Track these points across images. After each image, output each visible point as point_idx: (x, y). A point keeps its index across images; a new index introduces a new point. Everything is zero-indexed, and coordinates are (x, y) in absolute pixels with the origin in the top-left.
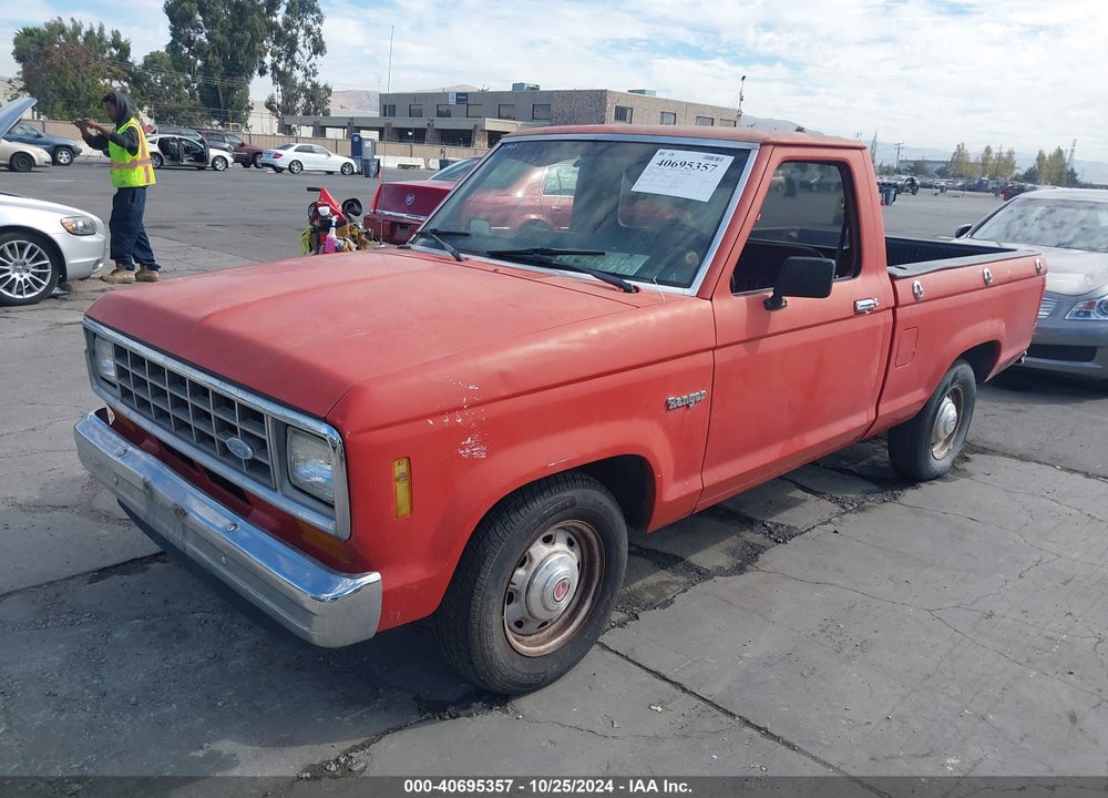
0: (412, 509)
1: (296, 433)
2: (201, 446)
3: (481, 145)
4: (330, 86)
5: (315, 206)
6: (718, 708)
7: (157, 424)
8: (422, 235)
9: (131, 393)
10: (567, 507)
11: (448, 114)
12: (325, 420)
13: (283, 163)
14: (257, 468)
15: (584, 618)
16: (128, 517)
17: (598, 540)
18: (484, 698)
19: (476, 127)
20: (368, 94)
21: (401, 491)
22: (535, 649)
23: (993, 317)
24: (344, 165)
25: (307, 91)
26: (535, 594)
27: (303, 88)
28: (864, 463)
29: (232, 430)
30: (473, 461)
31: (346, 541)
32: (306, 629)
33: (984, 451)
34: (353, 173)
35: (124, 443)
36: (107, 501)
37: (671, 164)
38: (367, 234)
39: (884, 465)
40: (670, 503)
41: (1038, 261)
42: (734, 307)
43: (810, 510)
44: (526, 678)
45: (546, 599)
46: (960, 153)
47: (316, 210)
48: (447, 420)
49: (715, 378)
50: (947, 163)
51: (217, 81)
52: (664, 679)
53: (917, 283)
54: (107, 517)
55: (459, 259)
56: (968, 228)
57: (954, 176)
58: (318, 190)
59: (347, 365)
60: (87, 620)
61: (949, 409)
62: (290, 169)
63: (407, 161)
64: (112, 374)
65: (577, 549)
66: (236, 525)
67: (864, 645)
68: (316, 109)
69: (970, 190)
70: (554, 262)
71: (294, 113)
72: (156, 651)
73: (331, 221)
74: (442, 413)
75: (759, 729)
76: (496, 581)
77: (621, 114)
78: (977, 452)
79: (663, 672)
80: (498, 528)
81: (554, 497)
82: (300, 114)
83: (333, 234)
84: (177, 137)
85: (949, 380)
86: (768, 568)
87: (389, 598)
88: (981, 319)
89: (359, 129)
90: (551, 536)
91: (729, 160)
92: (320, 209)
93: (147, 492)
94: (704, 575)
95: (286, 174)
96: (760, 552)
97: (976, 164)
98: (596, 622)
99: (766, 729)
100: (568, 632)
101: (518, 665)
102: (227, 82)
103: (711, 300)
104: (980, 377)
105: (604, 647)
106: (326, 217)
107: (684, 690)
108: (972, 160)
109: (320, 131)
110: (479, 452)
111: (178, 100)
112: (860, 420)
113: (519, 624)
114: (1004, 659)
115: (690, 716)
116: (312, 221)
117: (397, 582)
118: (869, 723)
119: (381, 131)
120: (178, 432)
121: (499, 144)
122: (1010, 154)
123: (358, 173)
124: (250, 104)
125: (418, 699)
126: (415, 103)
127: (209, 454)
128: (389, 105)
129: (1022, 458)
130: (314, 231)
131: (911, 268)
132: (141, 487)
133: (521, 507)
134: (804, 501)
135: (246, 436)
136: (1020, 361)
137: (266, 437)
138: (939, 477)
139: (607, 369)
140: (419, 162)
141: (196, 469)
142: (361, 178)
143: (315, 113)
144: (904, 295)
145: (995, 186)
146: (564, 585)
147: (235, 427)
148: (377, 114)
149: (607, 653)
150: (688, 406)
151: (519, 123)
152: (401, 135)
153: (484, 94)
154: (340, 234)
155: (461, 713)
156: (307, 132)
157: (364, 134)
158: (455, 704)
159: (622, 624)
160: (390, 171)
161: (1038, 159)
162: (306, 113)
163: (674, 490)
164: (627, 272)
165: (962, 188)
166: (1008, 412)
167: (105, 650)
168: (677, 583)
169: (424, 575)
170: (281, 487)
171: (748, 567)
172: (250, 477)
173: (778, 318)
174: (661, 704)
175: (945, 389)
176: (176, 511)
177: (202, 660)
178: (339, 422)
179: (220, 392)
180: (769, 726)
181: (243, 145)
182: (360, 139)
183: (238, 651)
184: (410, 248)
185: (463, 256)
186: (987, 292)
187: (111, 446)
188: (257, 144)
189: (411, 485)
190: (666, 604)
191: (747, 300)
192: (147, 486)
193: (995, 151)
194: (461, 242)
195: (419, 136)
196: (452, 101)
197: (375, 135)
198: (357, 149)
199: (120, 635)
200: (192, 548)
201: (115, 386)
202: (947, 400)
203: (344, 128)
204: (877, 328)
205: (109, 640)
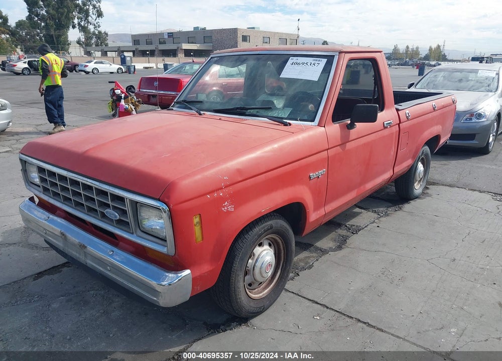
0: (203, 238)
1: (141, 206)
2: (89, 213)
3: (181, 55)
4: (107, 32)
5: (113, 90)
6: (344, 315)
7: (64, 204)
8: (177, 103)
9: (49, 189)
10: (269, 229)
11: (164, 43)
12: (159, 200)
13: (89, 69)
14: (121, 223)
15: (278, 279)
16: (49, 246)
17: (282, 242)
18: (237, 320)
19: (178, 48)
20: (125, 35)
21: (197, 230)
22: (258, 295)
23: (437, 124)
24: (118, 69)
25: (97, 35)
26: (257, 270)
27: (94, 33)
28: (383, 193)
29: (108, 206)
30: (228, 212)
31: (172, 256)
32: (155, 299)
33: (434, 184)
34: (123, 72)
35: (47, 213)
36: (36, 239)
37: (298, 64)
38: (139, 101)
39: (392, 194)
40: (312, 222)
41: (453, 98)
42: (334, 129)
43: (365, 217)
44: (256, 309)
45: (262, 272)
46: (396, 49)
47: (114, 92)
48: (216, 195)
49: (329, 162)
50: (390, 54)
51: (52, 32)
52: (317, 303)
53: (407, 112)
54: (36, 247)
55: (200, 114)
56: (413, 84)
57: (393, 59)
58: (114, 82)
59: (164, 171)
60: (37, 299)
61: (420, 167)
62: (92, 72)
63: (147, 65)
64: (37, 181)
65: (273, 247)
66: (113, 251)
67: (402, 279)
68: (101, 43)
69: (401, 65)
70: (247, 113)
71: (91, 46)
72: (75, 312)
73: (121, 97)
74: (213, 192)
75: (365, 323)
76: (241, 267)
77: (245, 39)
78: (431, 184)
79: (316, 300)
80: (239, 242)
81: (263, 225)
82: (94, 46)
83: (123, 102)
84: (36, 60)
85: (420, 154)
86: (352, 246)
87: (195, 280)
88: (432, 126)
89: (123, 52)
90: (262, 243)
91: (325, 61)
92: (116, 91)
93: (63, 237)
94: (324, 252)
95: (91, 75)
96: (346, 239)
97: (403, 53)
98: (283, 280)
99: (368, 323)
100: (272, 286)
101: (252, 304)
102: (57, 33)
103: (324, 127)
104: (432, 152)
105: (287, 290)
106: (119, 95)
107: (327, 308)
108: (401, 52)
109: (104, 54)
110: (231, 208)
111: (34, 42)
112: (387, 176)
113: (250, 285)
114: (464, 280)
115: (332, 320)
116: (112, 97)
117: (198, 273)
118: (413, 316)
119: (134, 52)
120: (76, 208)
121: (210, 58)
122: (417, 48)
123: (125, 72)
124: (69, 42)
125: (205, 323)
126: (149, 38)
127: (94, 217)
128: (136, 40)
129: (450, 186)
130: (114, 102)
131: (404, 105)
132: (59, 235)
133: (249, 231)
134: (361, 213)
135: (115, 208)
136: (447, 142)
137: (126, 209)
138: (417, 197)
139: (283, 164)
140: (153, 65)
141: (86, 224)
142: (127, 75)
143: (101, 45)
144: (403, 118)
145: (412, 63)
146: (270, 265)
147: (109, 205)
148: (131, 44)
149: (288, 293)
150: (318, 177)
151: (198, 45)
152: (143, 53)
153: (180, 33)
154: (127, 102)
155: (227, 329)
156: (98, 54)
157: (126, 54)
158: (223, 325)
159: (292, 279)
160: (140, 70)
161: (429, 50)
162: (97, 45)
163: (314, 216)
164: (283, 116)
165: (398, 65)
166: (440, 166)
167: (49, 313)
168: (313, 257)
169: (209, 268)
170: (136, 232)
171: (343, 246)
172: (118, 228)
173: (353, 133)
174: (318, 315)
175: (419, 158)
176: (80, 246)
177: (97, 314)
178: (166, 200)
179: (100, 188)
180: (369, 321)
181: (68, 62)
182: (125, 56)
183: (115, 308)
184: (173, 109)
185: (202, 112)
186: (435, 114)
187: (40, 215)
188: (75, 61)
189: (201, 227)
190: (310, 267)
191: (339, 125)
192: (62, 234)
193: (410, 47)
194: (198, 106)
195: (152, 53)
196: (166, 37)
197: (131, 54)
198: (123, 61)
199: (55, 306)
200: (90, 263)
201: (39, 186)
202: (420, 163)
203: (116, 51)
204: (392, 134)
205: (50, 308)
